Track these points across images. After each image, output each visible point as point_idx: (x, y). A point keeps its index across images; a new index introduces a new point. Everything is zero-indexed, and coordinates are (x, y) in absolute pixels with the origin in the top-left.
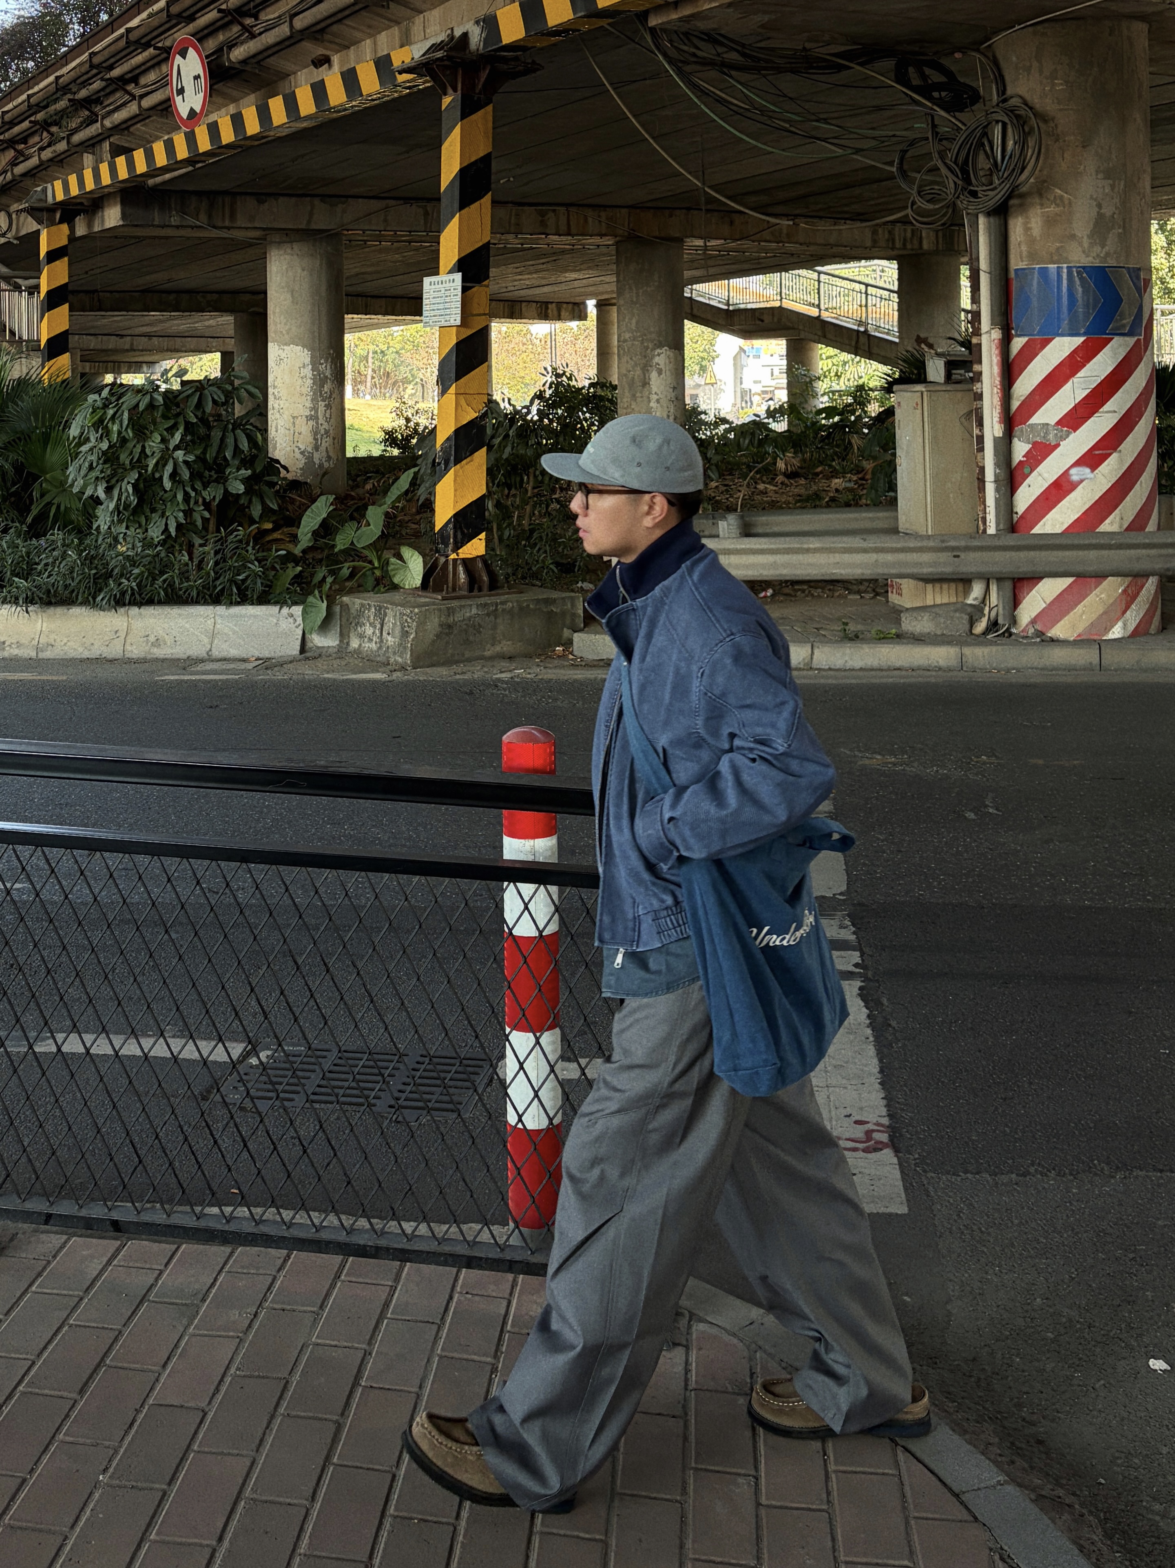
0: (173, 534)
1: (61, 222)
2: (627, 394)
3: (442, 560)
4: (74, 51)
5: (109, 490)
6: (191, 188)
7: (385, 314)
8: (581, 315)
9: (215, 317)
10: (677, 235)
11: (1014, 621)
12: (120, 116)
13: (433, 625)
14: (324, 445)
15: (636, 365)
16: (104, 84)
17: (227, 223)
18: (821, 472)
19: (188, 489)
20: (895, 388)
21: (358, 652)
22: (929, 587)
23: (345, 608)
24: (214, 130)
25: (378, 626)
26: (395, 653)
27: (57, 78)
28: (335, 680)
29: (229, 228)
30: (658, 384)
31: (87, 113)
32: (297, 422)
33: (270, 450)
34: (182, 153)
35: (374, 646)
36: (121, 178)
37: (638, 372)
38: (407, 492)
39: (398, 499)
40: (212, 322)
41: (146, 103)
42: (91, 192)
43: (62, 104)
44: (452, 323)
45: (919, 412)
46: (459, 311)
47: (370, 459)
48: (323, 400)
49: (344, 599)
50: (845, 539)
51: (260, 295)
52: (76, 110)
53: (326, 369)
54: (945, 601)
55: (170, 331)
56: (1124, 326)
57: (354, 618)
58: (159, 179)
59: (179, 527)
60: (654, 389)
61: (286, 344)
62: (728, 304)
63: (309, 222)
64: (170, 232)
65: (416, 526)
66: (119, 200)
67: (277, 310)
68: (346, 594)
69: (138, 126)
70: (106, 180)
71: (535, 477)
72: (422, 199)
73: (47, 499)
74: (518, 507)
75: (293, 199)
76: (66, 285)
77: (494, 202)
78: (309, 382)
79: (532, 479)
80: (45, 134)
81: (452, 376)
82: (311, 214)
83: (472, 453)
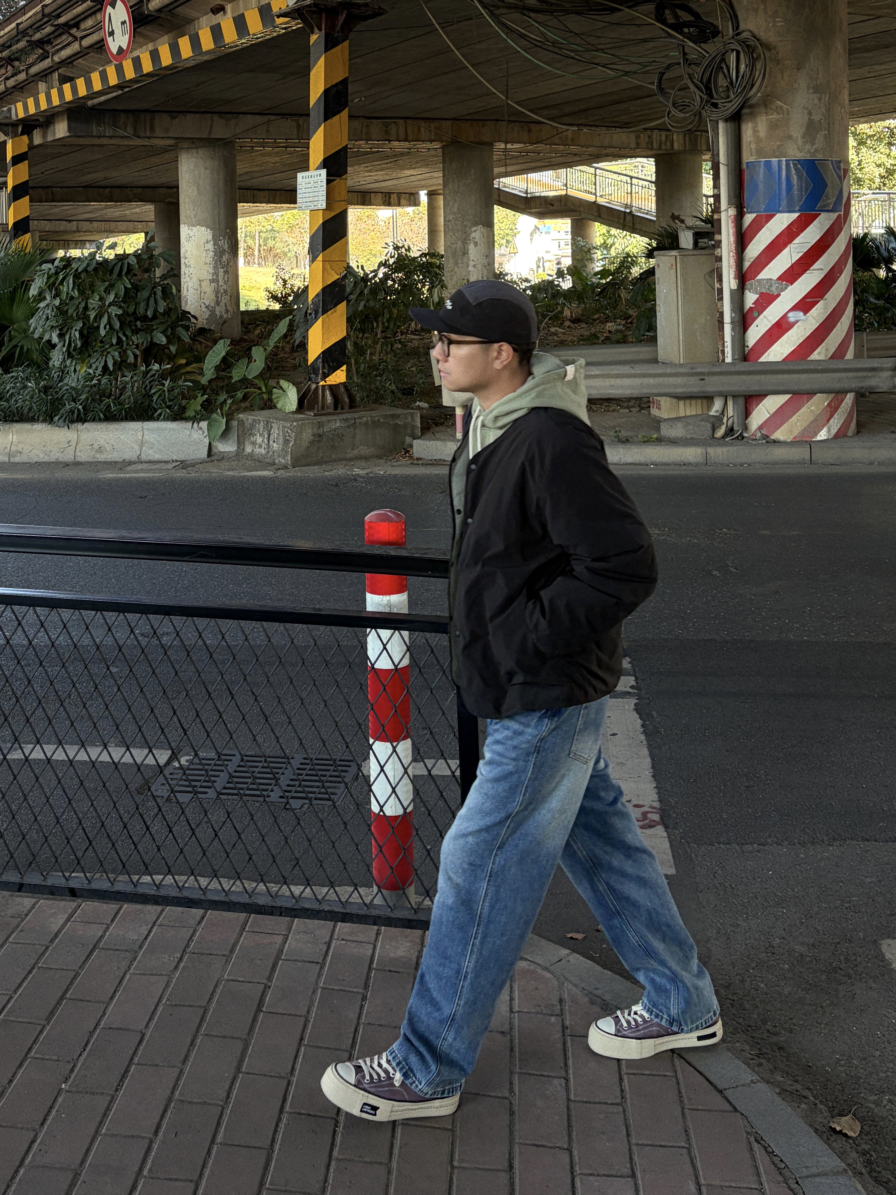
0: (111, 368)
1: (22, 134)
2: (451, 261)
3: (314, 386)
4: (30, 4)
5: (61, 336)
6: (119, 108)
7: (268, 202)
8: (416, 202)
9: (140, 206)
10: (488, 140)
11: (746, 428)
12: (66, 53)
13: (307, 435)
14: (223, 301)
15: (457, 239)
17: (148, 134)
18: (598, 318)
19: (120, 335)
20: (655, 253)
21: (251, 455)
22: (681, 403)
23: (241, 423)
24: (137, 62)
25: (266, 436)
26: (279, 456)
27: (18, 25)
28: (234, 476)
29: (149, 138)
30: (474, 253)
31: (41, 51)
32: (203, 284)
33: (183, 303)
34: (113, 80)
35: (263, 451)
36: (67, 100)
37: (459, 244)
38: (285, 336)
39: (279, 341)
40: (137, 210)
41: (86, 42)
42: (44, 111)
43: (22, 44)
44: (320, 207)
45: (673, 271)
46: (325, 198)
47: (257, 312)
48: (222, 268)
49: (240, 415)
50: (618, 367)
51: (175, 188)
52: (33, 49)
53: (224, 244)
54: (693, 413)
55: (106, 217)
56: (829, 204)
57: (248, 430)
58: (96, 101)
59: (115, 364)
60: (472, 257)
61: (194, 226)
62: (526, 193)
63: (210, 132)
64: (104, 141)
65: (293, 361)
66: (66, 116)
67: (187, 200)
68: (242, 412)
69: (80, 60)
70: (56, 102)
71: (383, 324)
72: (295, 114)
73: (14, 343)
74: (369, 347)
75: (198, 116)
76: (27, 181)
77: (349, 115)
78: (212, 254)
79: (380, 325)
80: (9, 67)
81: (320, 247)
82: (211, 127)
83: (335, 306)
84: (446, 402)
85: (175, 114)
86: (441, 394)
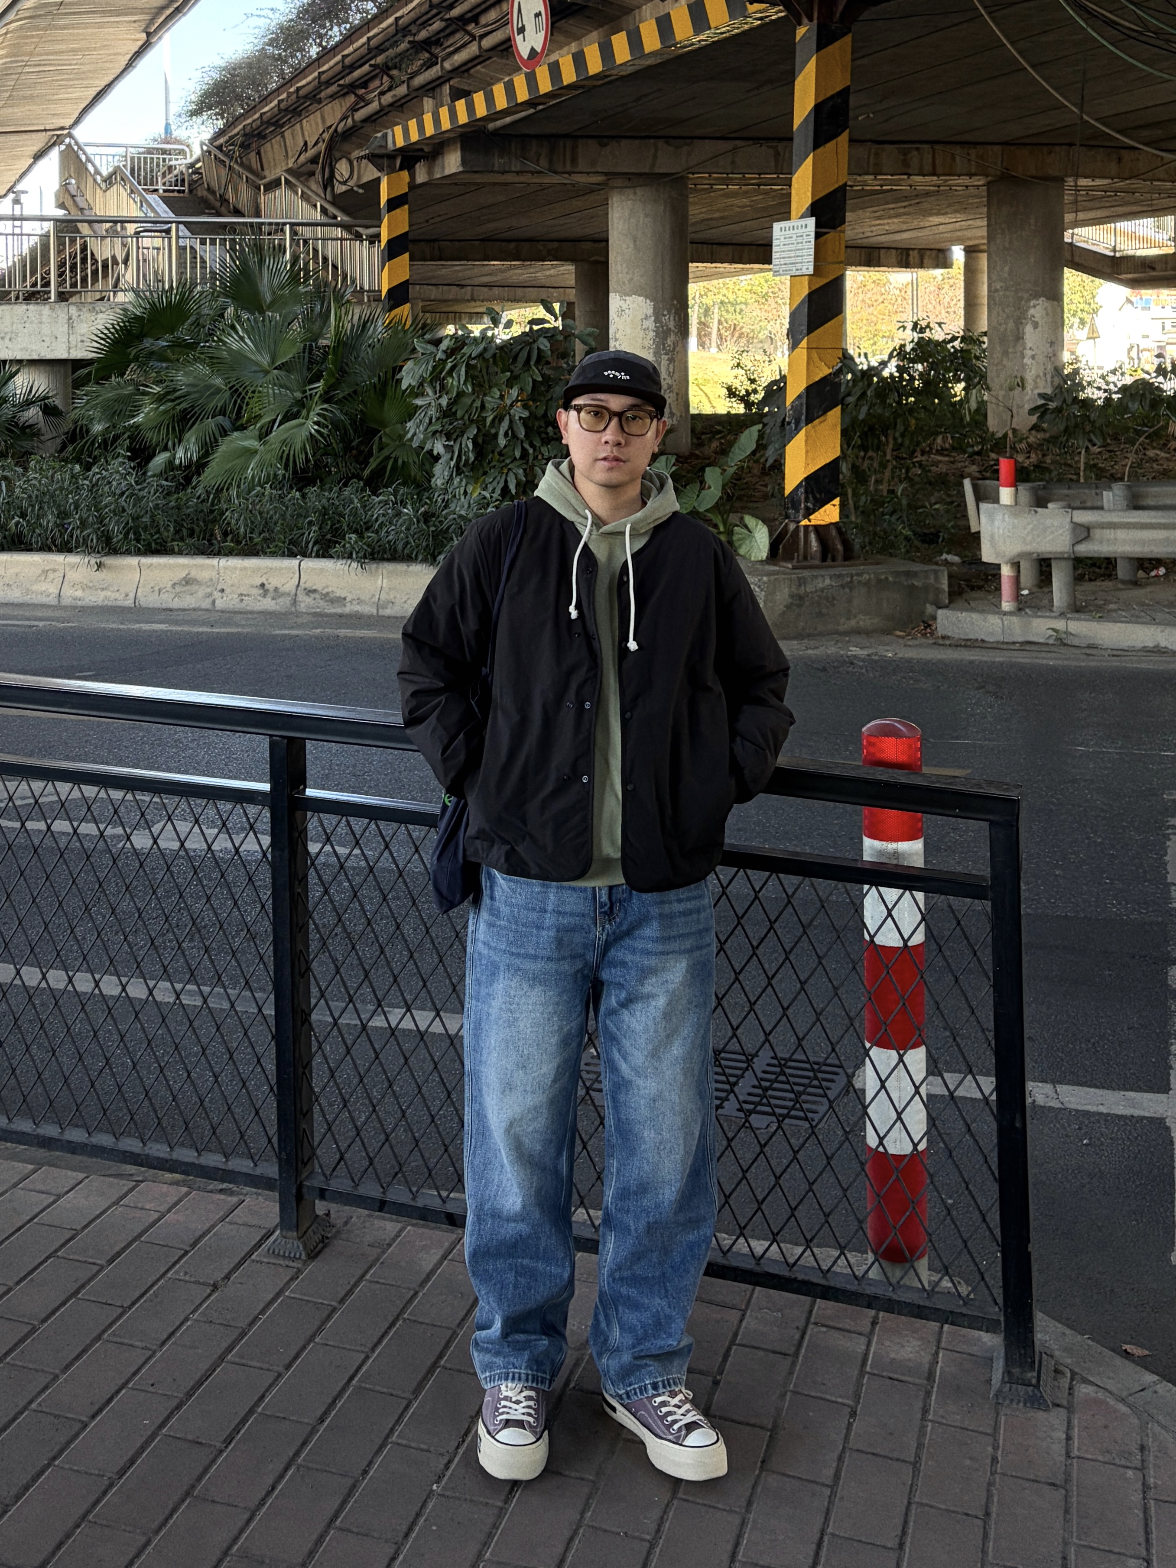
0: (513, 491)
1: (401, 169)
2: (998, 347)
3: (793, 525)
5: (449, 446)
7: (732, 261)
8: (947, 263)
9: (553, 266)
10: (1057, 174)
12: (460, 58)
13: (783, 595)
15: (1008, 317)
16: (444, 24)
17: (568, 168)
24: (555, 70)
27: (398, 19)
29: (570, 173)
30: (1034, 338)
31: (427, 55)
34: (523, 94)
36: (461, 122)
37: (1011, 325)
38: (754, 452)
39: (744, 459)
40: (552, 272)
41: (487, 43)
42: (431, 138)
43: (402, 47)
44: (805, 271)
46: (812, 259)
47: (715, 416)
48: (666, 354)
51: (602, 242)
52: (416, 53)
53: (670, 321)
55: (509, 282)
58: (499, 123)
59: (518, 485)
60: (1029, 345)
61: (629, 295)
62: (1115, 250)
63: (653, 166)
64: (509, 178)
65: (764, 489)
66: (459, 146)
67: (619, 259)
69: (479, 67)
70: (446, 125)
71: (895, 439)
72: (773, 139)
73: (386, 452)
74: (875, 471)
75: (637, 142)
76: (406, 233)
77: (851, 141)
78: (652, 334)
79: (891, 441)
80: (385, 78)
81: (804, 328)
82: (655, 157)
83: (825, 412)
84: (987, 555)
85: (605, 140)
86: (979, 544)
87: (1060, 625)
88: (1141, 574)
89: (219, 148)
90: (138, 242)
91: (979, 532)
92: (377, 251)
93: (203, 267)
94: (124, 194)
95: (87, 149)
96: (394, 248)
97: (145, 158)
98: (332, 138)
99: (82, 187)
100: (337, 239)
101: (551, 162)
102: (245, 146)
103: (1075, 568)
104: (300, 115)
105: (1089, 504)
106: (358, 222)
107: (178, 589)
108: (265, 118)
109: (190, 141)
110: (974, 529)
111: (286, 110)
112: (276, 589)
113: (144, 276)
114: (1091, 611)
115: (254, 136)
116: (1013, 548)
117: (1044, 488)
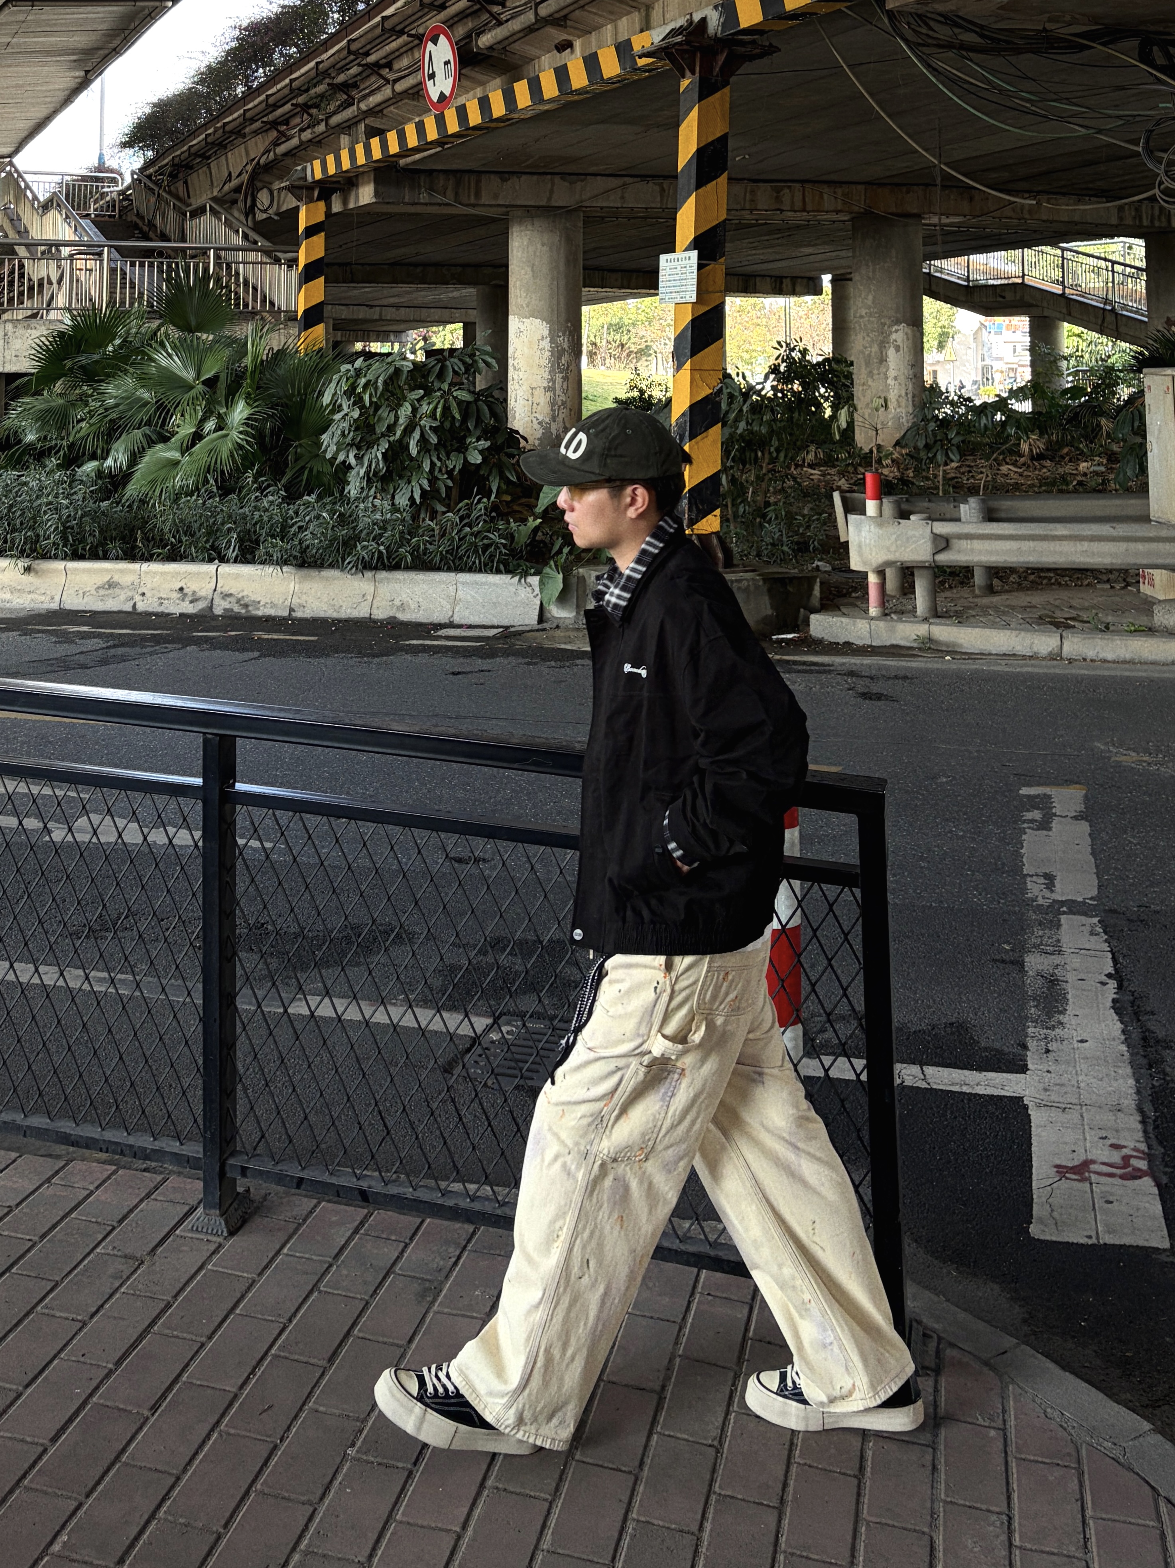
0: (418, 502)
1: (318, 199)
2: (863, 371)
4: (334, 38)
5: (358, 456)
6: (438, 168)
8: (817, 290)
9: (456, 289)
10: (915, 211)
12: (374, 100)
14: (560, 416)
15: (873, 341)
16: (360, 69)
17: (473, 200)
18: (1067, 455)
19: (435, 460)
23: (582, 580)
24: (461, 112)
27: (318, 64)
28: (572, 652)
29: (474, 205)
30: (895, 361)
31: (344, 96)
32: (536, 393)
33: (510, 420)
34: (432, 134)
36: (374, 158)
37: (875, 349)
40: (456, 294)
41: (400, 86)
42: (346, 171)
43: (321, 88)
44: (688, 300)
46: (695, 288)
48: (560, 372)
49: (581, 570)
50: (1092, 526)
51: (503, 267)
52: (335, 93)
53: (564, 341)
55: (415, 305)
58: (409, 160)
59: (424, 494)
60: (891, 366)
61: (525, 317)
62: (968, 279)
63: (549, 199)
66: (372, 179)
67: (518, 283)
68: (582, 566)
69: (392, 108)
70: (361, 160)
71: (770, 453)
72: (659, 176)
73: (301, 463)
74: (752, 484)
75: (535, 177)
76: (322, 258)
77: (729, 179)
78: (548, 354)
79: (767, 456)
80: (305, 116)
81: (688, 352)
82: (552, 192)
83: (707, 429)
84: (855, 564)
85: (507, 175)
86: (848, 553)
87: (922, 630)
88: (996, 582)
89: (149, 177)
90: (71, 264)
91: (847, 542)
92: (294, 275)
93: (132, 287)
94: (60, 219)
95: (26, 176)
96: (310, 273)
97: (80, 186)
98: (254, 170)
99: (21, 213)
100: (257, 263)
101: (457, 194)
102: (173, 176)
103: (936, 576)
104: (225, 147)
105: (948, 516)
106: (278, 247)
107: (102, 592)
108: (193, 150)
109: (123, 170)
110: (842, 540)
111: (213, 143)
112: (194, 593)
113: (77, 294)
114: (951, 617)
115: (182, 166)
116: (878, 557)
117: (907, 500)
